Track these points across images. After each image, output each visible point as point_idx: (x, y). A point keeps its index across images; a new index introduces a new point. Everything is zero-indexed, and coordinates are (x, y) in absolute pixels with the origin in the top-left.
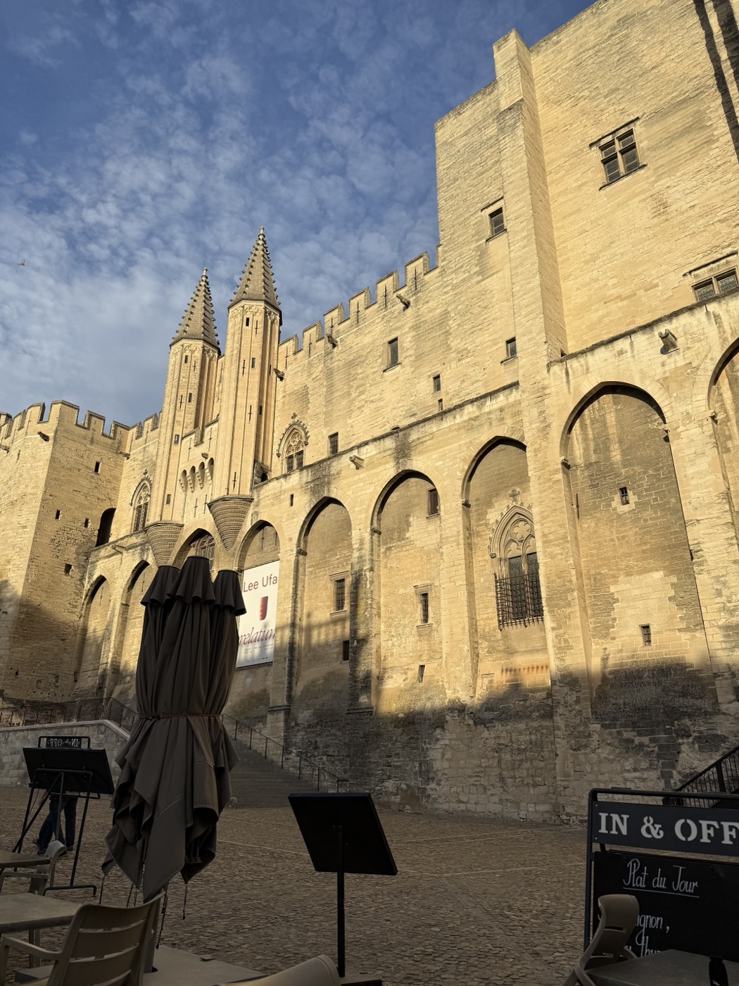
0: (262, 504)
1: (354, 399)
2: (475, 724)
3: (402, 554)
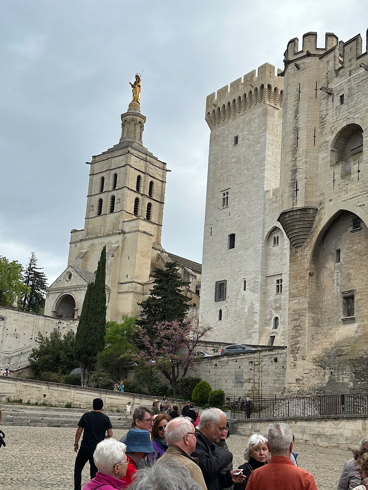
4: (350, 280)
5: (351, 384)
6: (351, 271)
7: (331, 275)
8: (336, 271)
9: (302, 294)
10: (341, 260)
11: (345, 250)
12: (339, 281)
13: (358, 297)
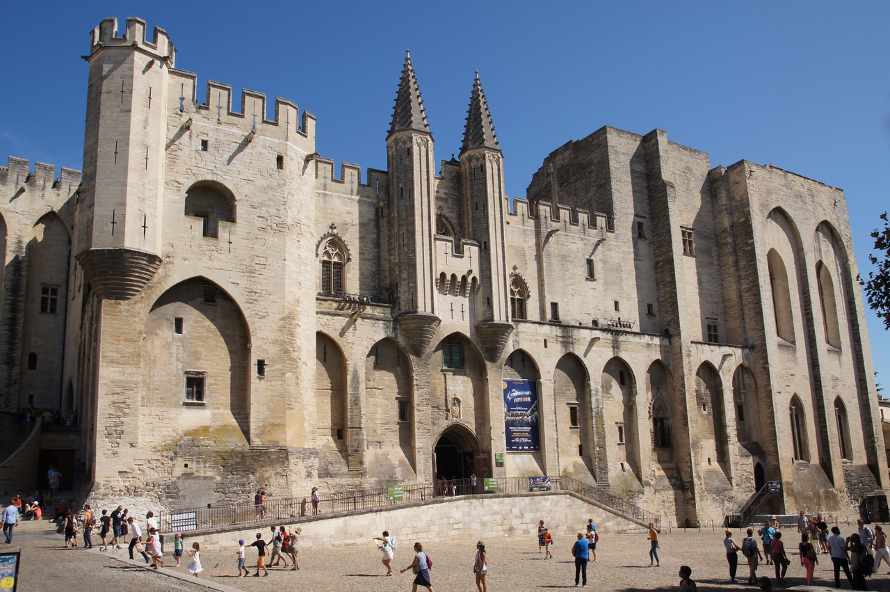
0: (521, 336)
1: (567, 285)
2: (655, 491)
3: (609, 402)
4: (199, 359)
5: (218, 478)
6: (200, 349)
7: (168, 346)
8: (175, 343)
9: (130, 362)
10: (184, 332)
11: (191, 322)
12: (180, 356)
13: (212, 382)
